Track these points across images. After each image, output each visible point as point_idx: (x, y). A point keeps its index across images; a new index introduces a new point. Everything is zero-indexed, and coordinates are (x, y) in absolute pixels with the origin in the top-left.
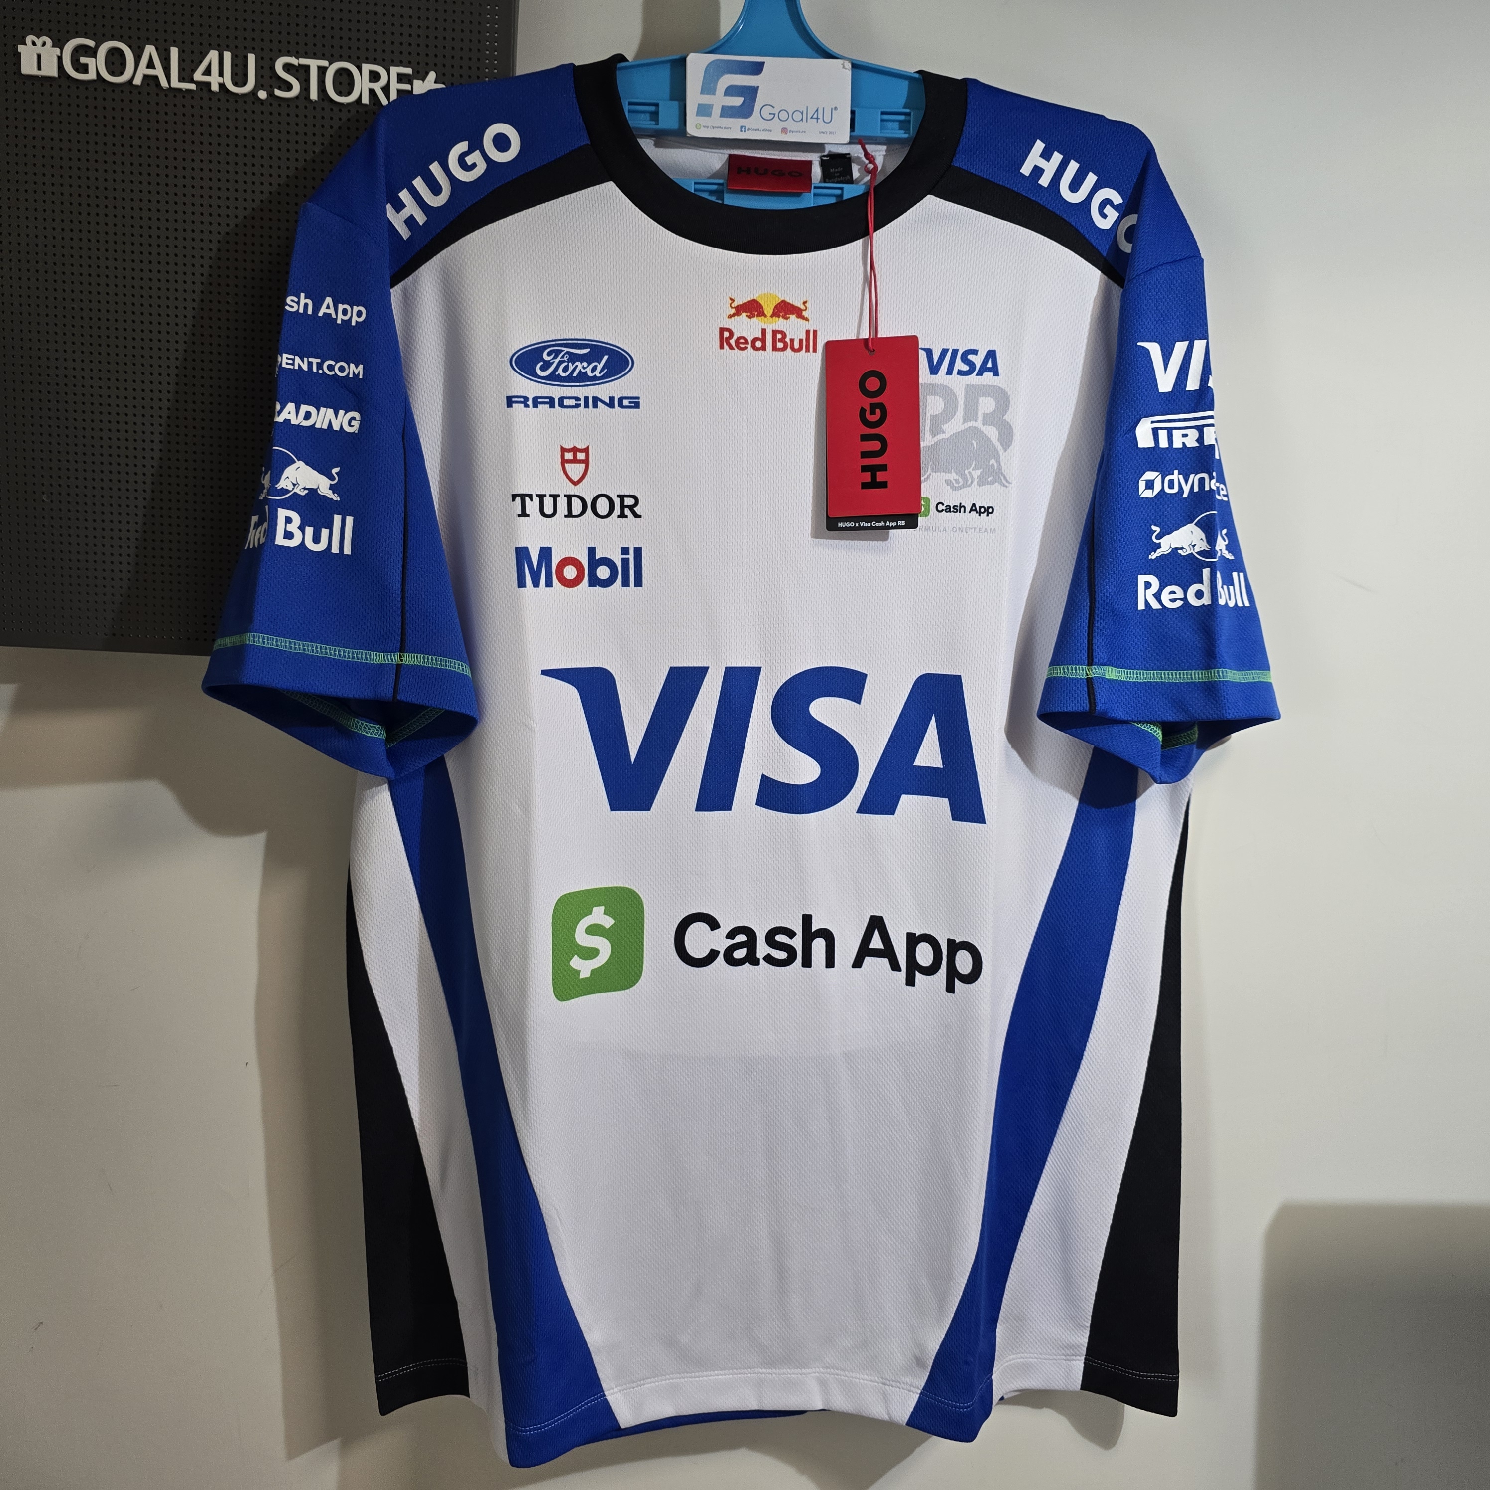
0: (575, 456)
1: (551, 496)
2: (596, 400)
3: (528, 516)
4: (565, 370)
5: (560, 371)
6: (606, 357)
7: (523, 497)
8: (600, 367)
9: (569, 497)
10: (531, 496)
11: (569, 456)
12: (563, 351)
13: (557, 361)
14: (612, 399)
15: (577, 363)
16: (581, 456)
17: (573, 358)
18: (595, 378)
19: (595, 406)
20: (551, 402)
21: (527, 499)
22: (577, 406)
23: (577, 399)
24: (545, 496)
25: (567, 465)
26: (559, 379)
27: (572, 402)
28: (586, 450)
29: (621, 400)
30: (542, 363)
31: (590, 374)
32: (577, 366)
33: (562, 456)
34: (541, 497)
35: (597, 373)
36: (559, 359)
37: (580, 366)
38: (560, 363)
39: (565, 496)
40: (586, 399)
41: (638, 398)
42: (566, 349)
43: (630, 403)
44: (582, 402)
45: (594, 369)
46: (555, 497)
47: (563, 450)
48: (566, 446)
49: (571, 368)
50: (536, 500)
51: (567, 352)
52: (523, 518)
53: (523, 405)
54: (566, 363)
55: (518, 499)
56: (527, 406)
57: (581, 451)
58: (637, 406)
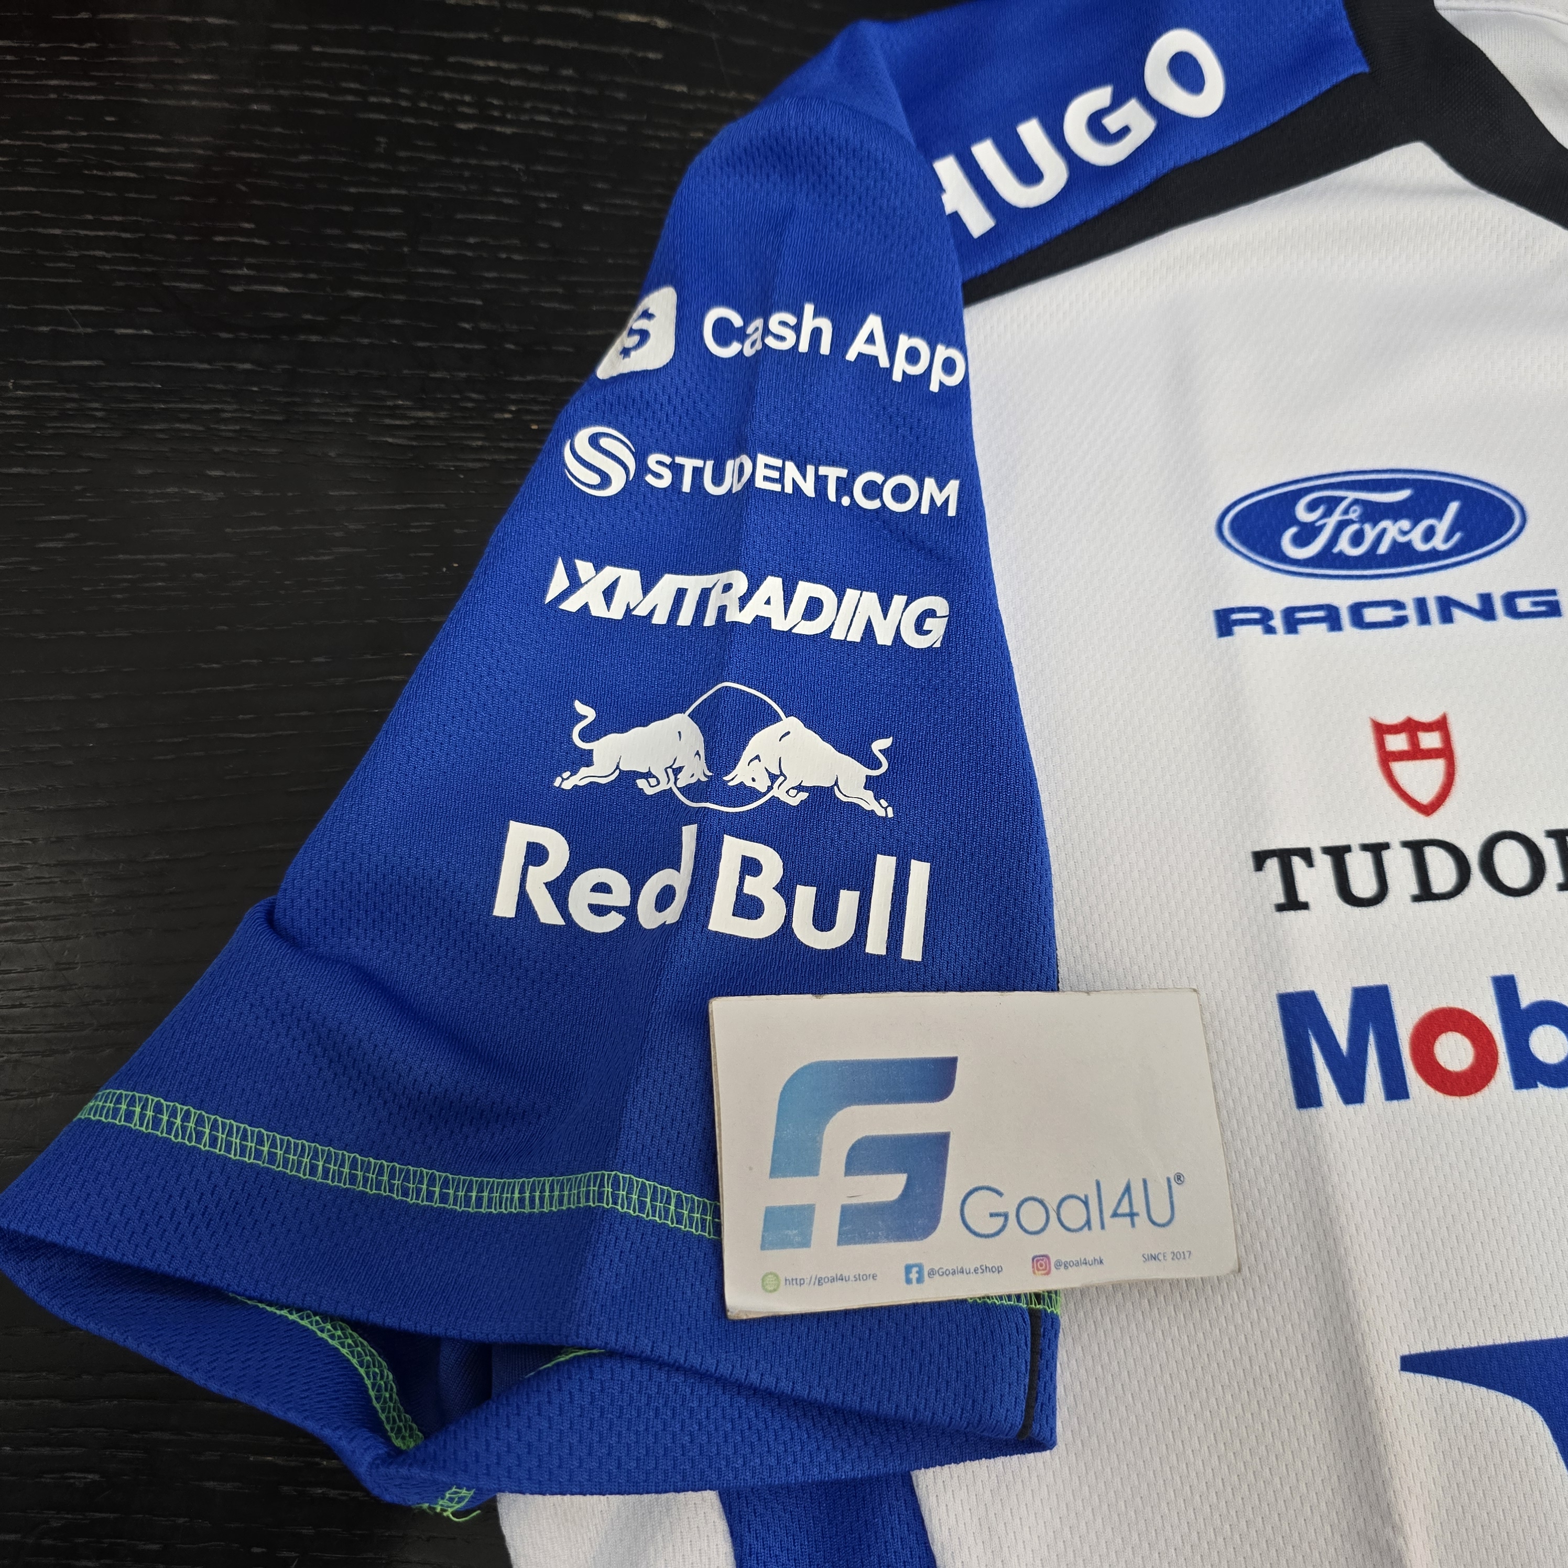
0: (1414, 741)
1: (1365, 847)
2: (1447, 606)
3: (1305, 906)
4: (1357, 539)
5: (1344, 545)
6: (1453, 507)
7: (1284, 856)
8: (1442, 527)
9: (1417, 848)
10: (1306, 855)
11: (1397, 743)
12: (1342, 499)
13: (1331, 522)
14: (1486, 599)
15: (1385, 524)
16: (1430, 740)
17: (1373, 513)
18: (1434, 555)
19: (1447, 618)
20: (1331, 617)
21: (1298, 863)
22: (1401, 621)
23: (1397, 605)
24: (1348, 849)
25: (1398, 768)
26: (1344, 561)
27: (1387, 614)
28: (1441, 725)
29: (1510, 599)
30: (1293, 530)
31: (1421, 547)
32: (1384, 531)
33: (1381, 744)
34: (1338, 854)
35: (1438, 543)
36: (1337, 517)
37: (1393, 530)
38: (1341, 526)
39: (1406, 844)
40: (1421, 604)
41: (1553, 592)
42: (1352, 495)
43: (1536, 604)
44: (1411, 612)
45: (1429, 534)
46: (1377, 850)
47: (1381, 730)
48: (1389, 719)
49: (1370, 534)
50: (1324, 863)
51: (1356, 502)
52: (1292, 914)
53: (1258, 629)
54: (1355, 527)
55: (1273, 865)
56: (1270, 630)
57: (1428, 727)
58: (1554, 610)
